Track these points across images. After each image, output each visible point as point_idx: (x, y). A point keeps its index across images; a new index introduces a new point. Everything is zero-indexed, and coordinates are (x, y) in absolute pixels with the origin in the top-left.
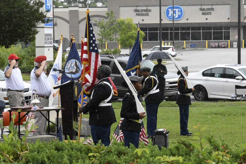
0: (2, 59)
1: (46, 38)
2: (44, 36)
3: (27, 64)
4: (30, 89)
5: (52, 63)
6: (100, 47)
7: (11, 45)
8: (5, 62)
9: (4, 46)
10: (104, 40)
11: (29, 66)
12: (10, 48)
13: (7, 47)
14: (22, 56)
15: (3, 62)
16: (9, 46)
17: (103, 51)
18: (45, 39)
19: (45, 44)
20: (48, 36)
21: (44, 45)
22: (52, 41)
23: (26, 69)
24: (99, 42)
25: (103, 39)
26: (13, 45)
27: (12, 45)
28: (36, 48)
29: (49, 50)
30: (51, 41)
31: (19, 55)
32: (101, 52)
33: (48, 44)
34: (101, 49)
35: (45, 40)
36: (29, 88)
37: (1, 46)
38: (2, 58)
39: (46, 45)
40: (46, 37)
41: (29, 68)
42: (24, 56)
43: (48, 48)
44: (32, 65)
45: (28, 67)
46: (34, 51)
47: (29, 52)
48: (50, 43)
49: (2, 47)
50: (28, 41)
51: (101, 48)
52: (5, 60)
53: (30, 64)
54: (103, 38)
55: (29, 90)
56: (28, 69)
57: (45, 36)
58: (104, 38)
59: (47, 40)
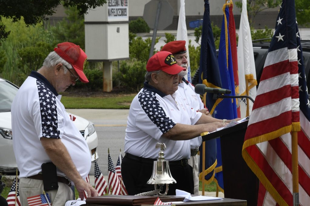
1: (110, 1)
4: (86, 133)
5: (125, 64)
8: (5, 62)
9: (22, 17)
18: (109, 3)
19: (109, 15)
21: (107, 18)
22: (126, 9)
29: (118, 31)
30: (124, 7)
31: (42, 43)
33: (116, 16)
35: (109, 6)
39: (111, 19)
43: (115, 27)
48: (122, 12)
49: (16, 21)
50: (87, 4)
59: (115, 6)
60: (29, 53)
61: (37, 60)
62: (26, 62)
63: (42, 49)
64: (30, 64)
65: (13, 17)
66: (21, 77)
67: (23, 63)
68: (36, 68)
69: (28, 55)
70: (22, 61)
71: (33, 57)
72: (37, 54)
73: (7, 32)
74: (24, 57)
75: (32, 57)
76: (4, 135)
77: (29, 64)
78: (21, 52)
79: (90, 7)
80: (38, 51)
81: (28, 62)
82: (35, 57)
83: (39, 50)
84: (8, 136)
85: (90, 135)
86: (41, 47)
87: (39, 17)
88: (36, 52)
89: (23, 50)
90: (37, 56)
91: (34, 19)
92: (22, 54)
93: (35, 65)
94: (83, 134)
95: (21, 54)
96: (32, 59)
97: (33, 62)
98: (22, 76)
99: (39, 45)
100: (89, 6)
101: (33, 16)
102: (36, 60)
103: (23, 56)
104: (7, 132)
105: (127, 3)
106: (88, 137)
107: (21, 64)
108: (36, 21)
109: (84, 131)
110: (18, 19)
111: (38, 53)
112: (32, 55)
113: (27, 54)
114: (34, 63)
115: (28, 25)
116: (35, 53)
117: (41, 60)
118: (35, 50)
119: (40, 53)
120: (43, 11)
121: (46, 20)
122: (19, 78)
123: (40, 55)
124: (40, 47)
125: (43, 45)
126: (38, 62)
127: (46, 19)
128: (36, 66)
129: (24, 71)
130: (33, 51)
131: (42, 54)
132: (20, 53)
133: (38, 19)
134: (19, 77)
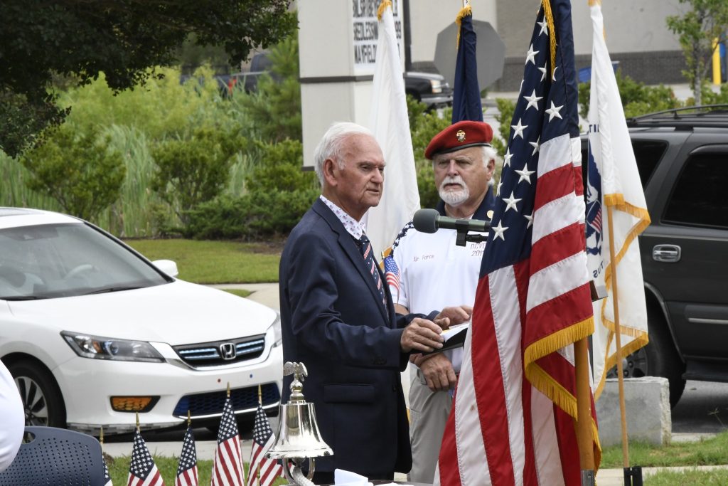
0: (102, 158)
1: (359, 28)
2: (352, 12)
3: (251, 186)
4: (269, 341)
6: (684, 72)
7: (143, 67)
8: (122, 178)
9: (102, 75)
10: (706, 27)
11: (266, 196)
12: (138, 87)
13: (120, 82)
14: (222, 139)
15: (112, 175)
16: (131, 75)
17: (704, 95)
18: (356, 31)
19: (358, 60)
20: (371, 15)
21: (351, 69)
23: (248, 217)
24: (678, 36)
25: (700, 21)
26: (159, 69)
27: (149, 70)
28: (307, 92)
31: (206, 131)
32: (691, 102)
34: (694, 82)
35: (357, 39)
36: (262, 337)
37: (84, 77)
38: (101, 151)
39: (361, 70)
40: (364, 20)
41: (267, 210)
42: (233, 137)
44: (280, 189)
45: (262, 202)
46: (292, 106)
47: (263, 115)
49: (89, 82)
51: (691, 76)
52: (120, 163)
53: (270, 187)
54: (703, 13)
55: (263, 344)
56: (259, 214)
57: (358, 16)
58: (707, 12)
59: (371, 38)
60: (177, 155)
61: (197, 171)
62: (170, 175)
63: (207, 144)
64: (180, 179)
65: (81, 72)
66: (159, 211)
67: (164, 177)
68: (193, 189)
69: (174, 160)
70: (161, 173)
71: (187, 163)
72: (196, 156)
73: (63, 110)
74: (166, 163)
75: (183, 165)
76: (78, 349)
77: (177, 180)
78: (158, 152)
79: (256, 46)
80: (198, 149)
81: (174, 176)
82: (189, 162)
83: (200, 147)
84: (87, 351)
85: (277, 344)
86: (205, 139)
87: (141, 72)
88: (194, 152)
89: (163, 149)
90: (194, 161)
91: (128, 77)
92: (161, 157)
93: (191, 182)
94: (262, 341)
95: (158, 158)
96: (185, 169)
97: (186, 176)
98: (161, 209)
99: (200, 136)
100: (252, 44)
101: (128, 70)
102: (193, 171)
103: (162, 161)
104: (84, 342)
105: (400, 31)
106: (274, 349)
107: (159, 181)
108: (133, 81)
109: (265, 334)
110: (91, 79)
111: (197, 153)
112: (184, 159)
113: (173, 156)
114: (190, 177)
115: (117, 92)
116: (191, 154)
117: (205, 169)
118: (189, 148)
119: (201, 155)
120: (148, 58)
121: (158, 78)
122: (153, 214)
123: (203, 158)
124: (201, 142)
125: (210, 135)
126: (198, 176)
127: (158, 75)
128: (194, 184)
129: (165, 197)
130: (187, 151)
131: (206, 156)
132: (157, 154)
133: (138, 77)
134: (155, 212)
